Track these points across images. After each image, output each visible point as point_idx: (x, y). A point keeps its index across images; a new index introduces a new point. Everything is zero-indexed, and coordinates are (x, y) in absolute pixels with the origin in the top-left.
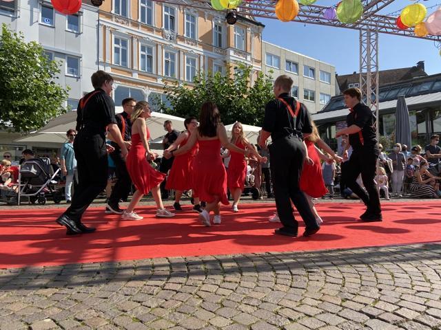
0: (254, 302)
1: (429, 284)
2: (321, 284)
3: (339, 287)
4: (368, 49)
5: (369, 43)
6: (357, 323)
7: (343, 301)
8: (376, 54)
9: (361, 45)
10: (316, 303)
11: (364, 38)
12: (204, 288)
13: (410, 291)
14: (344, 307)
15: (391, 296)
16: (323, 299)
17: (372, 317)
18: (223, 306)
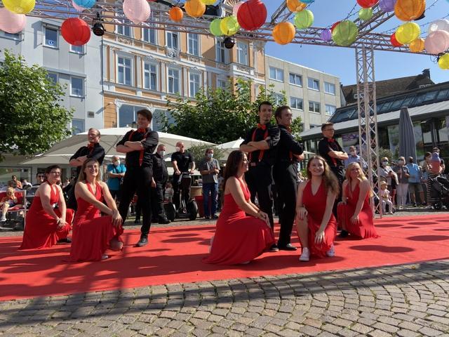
0: (242, 328)
2: (307, 308)
3: (322, 311)
4: (365, 66)
5: (365, 61)
7: (323, 324)
8: (373, 71)
9: (357, 63)
10: (298, 327)
11: (360, 56)
12: (197, 315)
13: (388, 313)
14: (323, 331)
15: (369, 317)
16: (306, 322)
18: (213, 332)
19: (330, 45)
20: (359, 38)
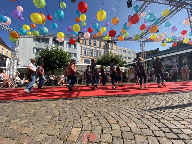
0: (114, 106)
2: (131, 102)
3: (135, 103)
5: (143, 45)
6: (139, 111)
9: (141, 45)
10: (129, 107)
11: (141, 43)
12: (102, 103)
13: (154, 104)
14: (136, 108)
15: (149, 105)
17: (143, 110)
18: (106, 107)
19: (134, 41)
20: (141, 39)
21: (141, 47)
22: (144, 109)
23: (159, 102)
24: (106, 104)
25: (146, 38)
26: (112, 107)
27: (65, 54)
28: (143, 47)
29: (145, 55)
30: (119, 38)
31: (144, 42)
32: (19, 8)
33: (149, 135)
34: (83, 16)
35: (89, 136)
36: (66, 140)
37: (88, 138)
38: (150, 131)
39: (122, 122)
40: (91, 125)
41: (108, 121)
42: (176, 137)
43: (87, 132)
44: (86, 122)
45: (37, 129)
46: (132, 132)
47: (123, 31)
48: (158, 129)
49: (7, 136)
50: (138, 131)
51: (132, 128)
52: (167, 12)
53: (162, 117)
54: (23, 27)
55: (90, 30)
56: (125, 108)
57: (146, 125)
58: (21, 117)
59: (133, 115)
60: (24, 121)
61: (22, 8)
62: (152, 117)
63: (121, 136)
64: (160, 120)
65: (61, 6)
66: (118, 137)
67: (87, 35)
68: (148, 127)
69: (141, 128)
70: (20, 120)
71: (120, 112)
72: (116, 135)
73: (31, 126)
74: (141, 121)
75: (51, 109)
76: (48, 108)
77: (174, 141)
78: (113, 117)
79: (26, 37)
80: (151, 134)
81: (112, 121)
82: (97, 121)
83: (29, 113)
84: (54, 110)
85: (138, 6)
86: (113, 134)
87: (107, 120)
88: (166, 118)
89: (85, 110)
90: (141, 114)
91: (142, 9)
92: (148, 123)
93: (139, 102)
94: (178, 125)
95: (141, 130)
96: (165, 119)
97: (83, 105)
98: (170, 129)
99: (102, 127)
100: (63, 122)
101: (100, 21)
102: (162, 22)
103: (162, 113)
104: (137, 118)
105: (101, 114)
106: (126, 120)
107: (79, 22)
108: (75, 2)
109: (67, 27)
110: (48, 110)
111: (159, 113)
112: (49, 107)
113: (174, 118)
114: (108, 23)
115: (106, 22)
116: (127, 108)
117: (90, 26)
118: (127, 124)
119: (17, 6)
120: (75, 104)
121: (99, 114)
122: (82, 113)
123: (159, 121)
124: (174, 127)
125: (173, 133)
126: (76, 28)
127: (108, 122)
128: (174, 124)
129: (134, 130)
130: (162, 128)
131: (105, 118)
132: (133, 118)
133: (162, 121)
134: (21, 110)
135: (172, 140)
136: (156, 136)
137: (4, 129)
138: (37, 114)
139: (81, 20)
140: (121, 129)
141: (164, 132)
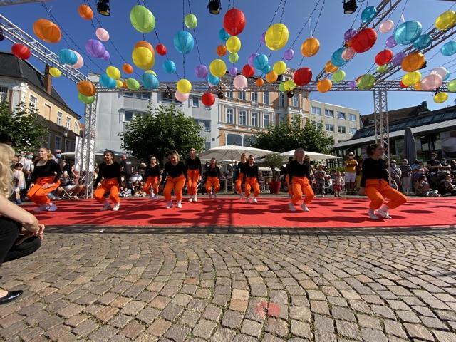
0: (307, 252)
1: (416, 252)
2: (346, 246)
3: (356, 249)
4: (380, 102)
5: (381, 99)
6: (365, 268)
7: (358, 256)
8: (386, 105)
9: (375, 101)
10: (342, 256)
11: (376, 96)
12: (279, 243)
13: (403, 255)
14: (358, 260)
15: (390, 256)
16: (347, 254)
17: (375, 266)
18: (290, 252)
19: (356, 90)
20: (376, 85)
21: (377, 106)
22: (377, 264)
23: (417, 250)
24: (289, 245)
25: (392, 81)
26: (304, 255)
27: (187, 123)
28: (380, 105)
29: (385, 125)
30: (319, 84)
31: (385, 91)
32: (100, 32)
33: (385, 318)
34: (234, 40)
35: (267, 307)
36: (228, 309)
37: (266, 309)
38: (390, 310)
39: (329, 288)
40: (267, 287)
41: (300, 282)
42: (444, 326)
43: (262, 299)
44: (256, 280)
45: (170, 283)
46: (351, 309)
47: (331, 67)
48: (408, 308)
49: (125, 294)
50: (364, 307)
51: (350, 302)
52: (449, 17)
53: (418, 285)
54: (107, 72)
55: (247, 72)
56: (333, 258)
57: (381, 298)
58: (132, 261)
59: (351, 275)
60: (143, 269)
61: (106, 33)
62: (395, 282)
63: (329, 314)
64: (414, 291)
65: (186, 22)
66: (324, 315)
67: (241, 82)
68: (386, 302)
69: (369, 303)
70: (134, 266)
71: (322, 266)
72: (319, 310)
73: (158, 278)
74: (372, 289)
75: (180, 247)
76: (175, 246)
77: (437, 333)
78: (308, 276)
79: (110, 90)
80: (392, 315)
81: (308, 284)
82: (277, 280)
83: (143, 252)
84: (187, 250)
85: (372, 8)
86: (312, 309)
87: (297, 280)
88: (429, 287)
89: (248, 257)
90: (370, 274)
91: (381, 12)
92: (387, 295)
93: (365, 247)
94: (451, 304)
95: (370, 306)
96: (425, 289)
97: (240, 243)
98: (433, 310)
99: (288, 293)
100: (212, 275)
101: (272, 49)
102: (434, 43)
103: (420, 276)
104: (362, 283)
105: (282, 267)
106: (338, 284)
107: (224, 55)
108: (219, 13)
109: (198, 67)
110: (176, 250)
111: (413, 276)
112: (174, 243)
113: (448, 290)
114: (293, 52)
115: (288, 51)
116: (337, 259)
117: (249, 62)
118: (341, 293)
119: (95, 29)
120: (222, 241)
121: (279, 267)
122: (242, 262)
123: (411, 292)
124: (444, 306)
125: (439, 318)
126: (217, 68)
127: (300, 285)
128: (444, 302)
129: (355, 306)
130: (415, 308)
131: (293, 277)
132: (353, 282)
133: (418, 293)
134: (127, 247)
135: (433, 331)
136: (400, 320)
137: (114, 282)
138: (158, 257)
139: (229, 49)
140: (328, 301)
141: (419, 314)
